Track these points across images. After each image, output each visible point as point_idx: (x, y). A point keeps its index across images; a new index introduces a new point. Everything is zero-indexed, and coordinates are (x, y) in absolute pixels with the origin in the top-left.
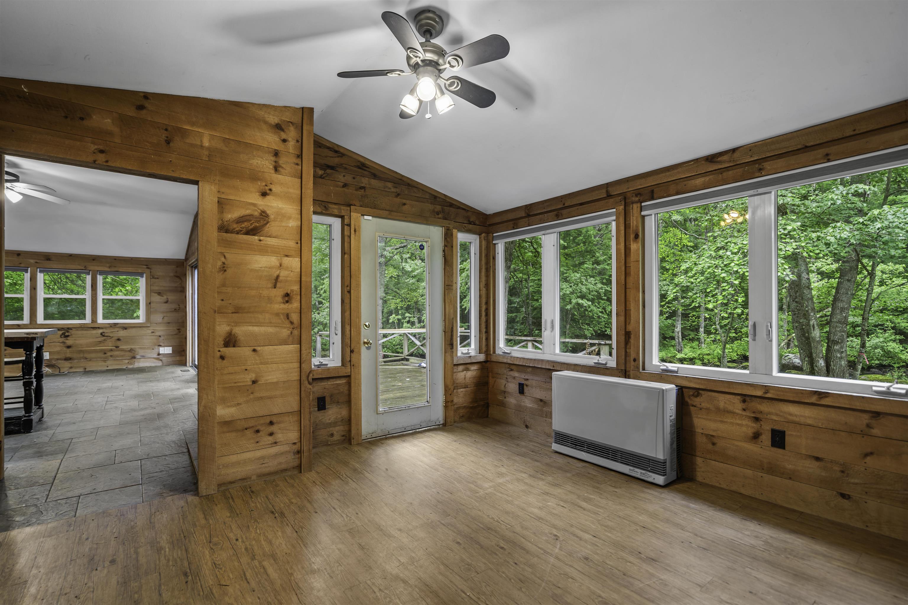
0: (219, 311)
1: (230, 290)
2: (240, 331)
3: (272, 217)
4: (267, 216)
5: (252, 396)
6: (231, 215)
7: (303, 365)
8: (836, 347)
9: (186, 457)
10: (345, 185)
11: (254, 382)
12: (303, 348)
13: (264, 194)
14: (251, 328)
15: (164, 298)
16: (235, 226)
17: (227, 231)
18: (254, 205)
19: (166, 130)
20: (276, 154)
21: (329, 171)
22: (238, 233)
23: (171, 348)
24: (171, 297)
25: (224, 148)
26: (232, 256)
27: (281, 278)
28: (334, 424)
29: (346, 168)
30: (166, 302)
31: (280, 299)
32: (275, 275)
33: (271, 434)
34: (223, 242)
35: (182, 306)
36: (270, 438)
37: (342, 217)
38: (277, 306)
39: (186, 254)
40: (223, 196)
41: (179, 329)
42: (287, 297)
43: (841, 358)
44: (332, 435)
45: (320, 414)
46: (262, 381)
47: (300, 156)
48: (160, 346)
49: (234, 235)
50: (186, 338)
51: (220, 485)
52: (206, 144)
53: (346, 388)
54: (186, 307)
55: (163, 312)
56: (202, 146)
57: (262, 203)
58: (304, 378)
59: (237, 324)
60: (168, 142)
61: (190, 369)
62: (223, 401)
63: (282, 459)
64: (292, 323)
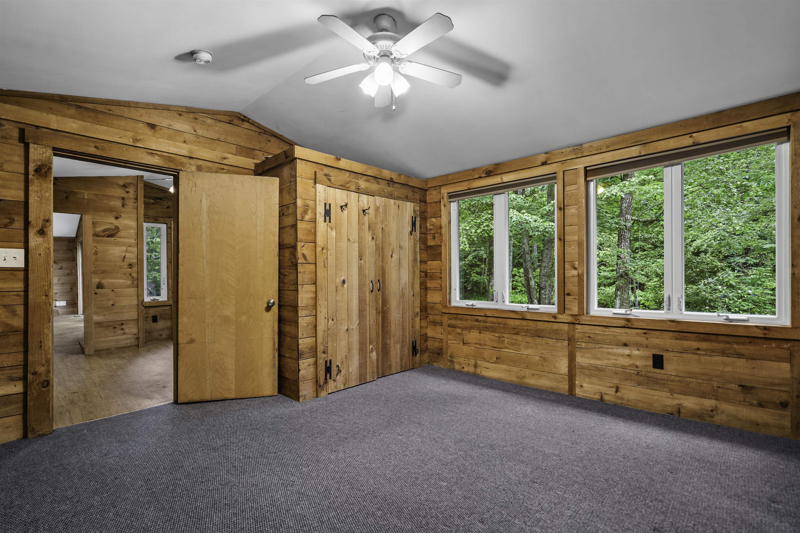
0: (94, 273)
1: (99, 263)
2: (104, 282)
3: (121, 228)
4: (119, 228)
5: (111, 311)
6: (99, 229)
7: (139, 298)
8: (543, 292)
9: (79, 346)
10: (168, 207)
11: (113, 305)
12: (139, 289)
13: (117, 218)
14: (110, 280)
15: (59, 265)
16: (101, 233)
17: (97, 236)
18: (112, 223)
19: (66, 193)
20: (123, 199)
21: (158, 201)
22: (103, 237)
23: (65, 302)
24: (65, 265)
25: (95, 198)
26: (100, 247)
27: (126, 257)
28: (163, 329)
29: (168, 199)
30: (61, 269)
31: (126, 267)
32: (123, 256)
33: (122, 329)
34: (94, 241)
35: (73, 271)
36: (122, 331)
37: (167, 224)
38: (125, 270)
39: (77, 234)
40: (95, 220)
41: (71, 288)
42: (130, 266)
43: (545, 298)
44: (161, 335)
45: (154, 324)
46: (117, 305)
47: (136, 199)
48: (57, 300)
49: (101, 238)
50: (77, 295)
51: (95, 351)
52: (86, 197)
53: (170, 311)
54: (77, 272)
55: (59, 276)
56: (84, 199)
57: (116, 222)
58: (140, 303)
59: (103, 278)
60: (67, 198)
61: (80, 315)
62: (97, 313)
63: (128, 341)
64: (133, 278)
